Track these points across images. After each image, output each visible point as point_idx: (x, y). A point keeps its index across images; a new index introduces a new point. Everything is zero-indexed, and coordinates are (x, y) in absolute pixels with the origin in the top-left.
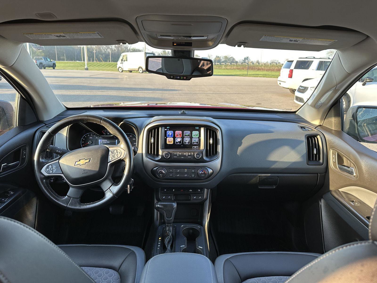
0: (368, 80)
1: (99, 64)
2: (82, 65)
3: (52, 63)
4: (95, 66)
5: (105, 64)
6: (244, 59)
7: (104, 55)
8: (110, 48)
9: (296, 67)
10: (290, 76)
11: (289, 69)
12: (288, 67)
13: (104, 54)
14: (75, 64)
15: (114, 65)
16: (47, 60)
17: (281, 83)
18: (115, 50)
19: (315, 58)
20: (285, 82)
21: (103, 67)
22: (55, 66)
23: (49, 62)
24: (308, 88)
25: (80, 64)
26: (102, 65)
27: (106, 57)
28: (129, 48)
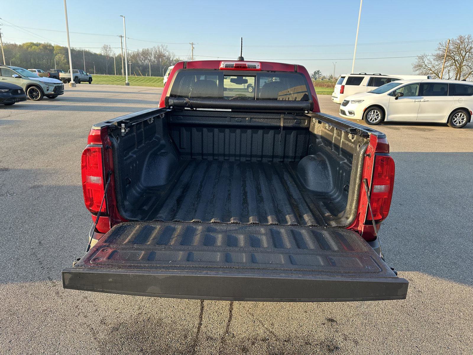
0: (400, 94)
1: (137, 79)
2: (117, 80)
3: (88, 77)
4: (133, 81)
5: (145, 79)
6: (313, 74)
7: (140, 68)
8: (148, 59)
9: (347, 83)
10: (342, 92)
11: (341, 85)
12: (341, 83)
13: (141, 66)
14: (109, 78)
15: (155, 79)
16: (83, 74)
17: (334, 98)
18: (154, 62)
19: (367, 74)
20: (337, 98)
21: (142, 83)
22: (92, 80)
23: (85, 75)
24: (349, 101)
25: (114, 78)
26: (141, 80)
27: (143, 70)
28: (171, 59)
